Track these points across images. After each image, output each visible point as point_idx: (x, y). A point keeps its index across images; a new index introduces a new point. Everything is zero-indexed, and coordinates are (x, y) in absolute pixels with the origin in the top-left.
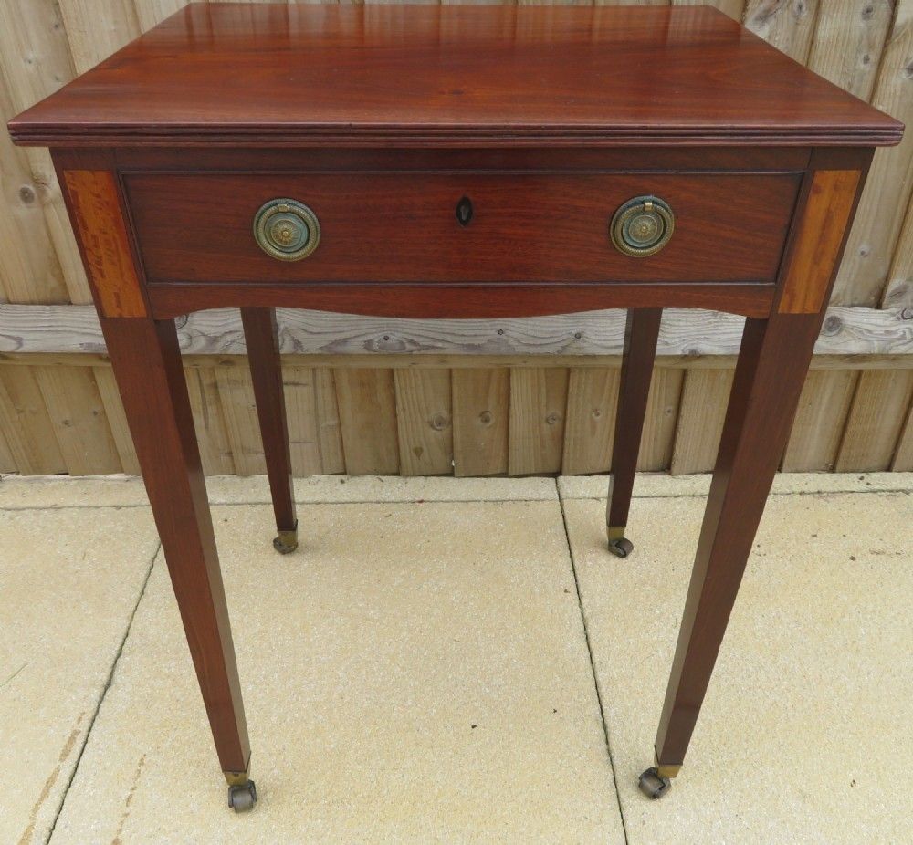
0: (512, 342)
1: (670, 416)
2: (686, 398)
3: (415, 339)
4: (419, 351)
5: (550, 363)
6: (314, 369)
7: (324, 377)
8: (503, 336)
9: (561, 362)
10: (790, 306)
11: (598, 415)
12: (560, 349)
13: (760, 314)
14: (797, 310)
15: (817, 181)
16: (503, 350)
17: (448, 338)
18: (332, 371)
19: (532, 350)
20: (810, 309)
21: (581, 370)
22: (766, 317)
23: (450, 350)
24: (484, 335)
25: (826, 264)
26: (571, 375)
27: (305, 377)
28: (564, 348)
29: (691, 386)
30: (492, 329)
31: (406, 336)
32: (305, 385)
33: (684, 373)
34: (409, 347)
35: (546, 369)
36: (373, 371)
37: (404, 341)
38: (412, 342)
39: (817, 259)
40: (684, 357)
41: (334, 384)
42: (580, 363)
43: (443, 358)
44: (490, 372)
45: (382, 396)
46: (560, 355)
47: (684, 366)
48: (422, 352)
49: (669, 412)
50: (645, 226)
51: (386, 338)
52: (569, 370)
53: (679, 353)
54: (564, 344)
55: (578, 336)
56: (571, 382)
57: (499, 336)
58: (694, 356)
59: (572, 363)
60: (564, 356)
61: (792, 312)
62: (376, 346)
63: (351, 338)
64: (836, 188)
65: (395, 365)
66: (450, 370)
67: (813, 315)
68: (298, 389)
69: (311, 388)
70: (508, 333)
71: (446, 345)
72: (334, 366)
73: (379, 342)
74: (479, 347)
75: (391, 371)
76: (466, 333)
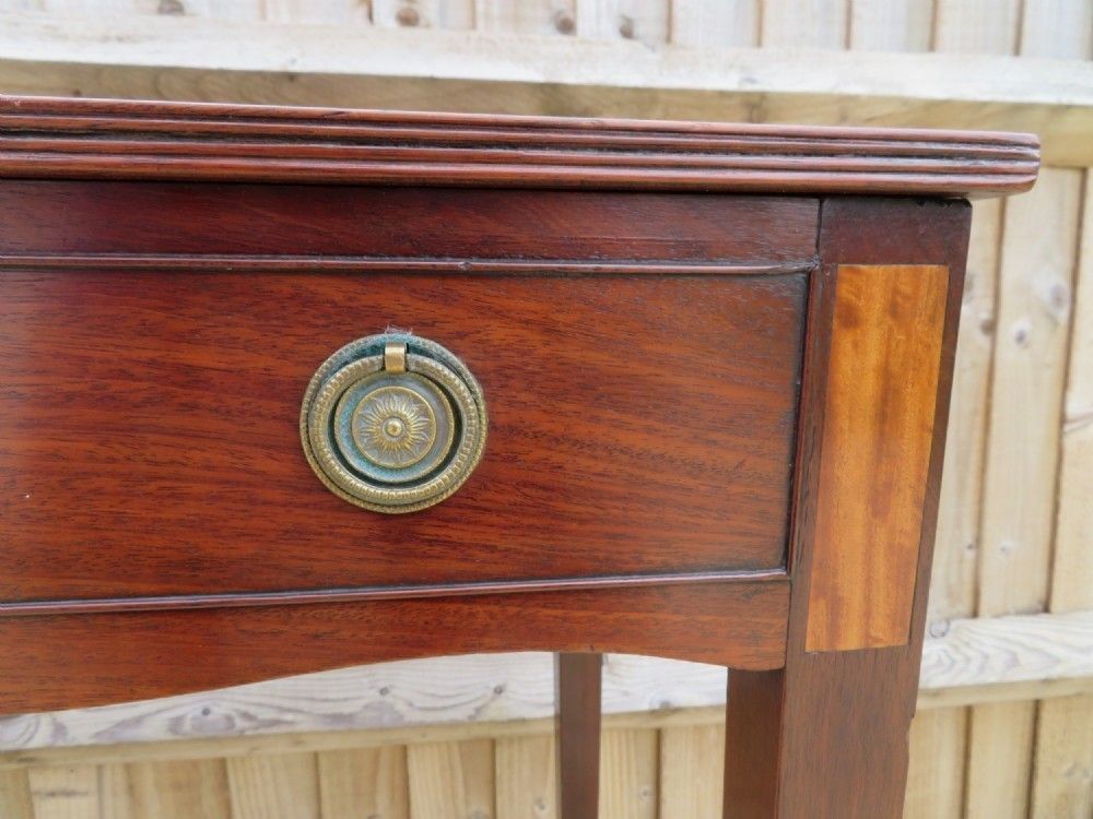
0: (401, 707)
1: (647, 801)
2: (666, 772)
3: (252, 710)
4: (257, 728)
5: (461, 734)
6: (100, 768)
7: (115, 779)
8: (388, 699)
9: (477, 732)
10: (834, 630)
11: (542, 808)
12: (472, 712)
13: (762, 659)
14: (851, 641)
15: (844, 291)
16: (387, 720)
17: (303, 705)
18: (128, 768)
19: (430, 717)
20: (885, 635)
21: (511, 740)
22: (777, 664)
23: (305, 724)
24: (357, 698)
25: (905, 514)
26: (498, 749)
27: (84, 781)
28: (478, 710)
29: (669, 753)
30: (371, 688)
31: (237, 706)
32: (85, 794)
33: (659, 735)
34: (240, 723)
35: (461, 743)
36: (195, 764)
37: (234, 714)
38: (246, 716)
39: (879, 502)
40: (653, 713)
41: (131, 789)
42: (506, 731)
43: (296, 739)
44: (377, 754)
45: (210, 802)
46: (472, 721)
47: (656, 724)
48: (262, 731)
49: (645, 794)
50: (400, 418)
51: (206, 712)
52: (493, 743)
53: (645, 707)
54: (479, 704)
55: (499, 691)
56: (498, 760)
57: (381, 698)
58: (667, 710)
59: (495, 732)
60: (479, 723)
61: (842, 647)
62: (187, 726)
63: (149, 715)
64: (893, 310)
65: (227, 752)
66: (316, 755)
67: (891, 651)
68: (73, 802)
69: (93, 800)
70: (394, 692)
71: (299, 717)
72: (129, 759)
73: (194, 718)
74: (349, 718)
75: (222, 763)
76: (331, 696)
